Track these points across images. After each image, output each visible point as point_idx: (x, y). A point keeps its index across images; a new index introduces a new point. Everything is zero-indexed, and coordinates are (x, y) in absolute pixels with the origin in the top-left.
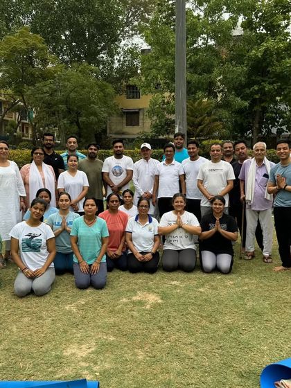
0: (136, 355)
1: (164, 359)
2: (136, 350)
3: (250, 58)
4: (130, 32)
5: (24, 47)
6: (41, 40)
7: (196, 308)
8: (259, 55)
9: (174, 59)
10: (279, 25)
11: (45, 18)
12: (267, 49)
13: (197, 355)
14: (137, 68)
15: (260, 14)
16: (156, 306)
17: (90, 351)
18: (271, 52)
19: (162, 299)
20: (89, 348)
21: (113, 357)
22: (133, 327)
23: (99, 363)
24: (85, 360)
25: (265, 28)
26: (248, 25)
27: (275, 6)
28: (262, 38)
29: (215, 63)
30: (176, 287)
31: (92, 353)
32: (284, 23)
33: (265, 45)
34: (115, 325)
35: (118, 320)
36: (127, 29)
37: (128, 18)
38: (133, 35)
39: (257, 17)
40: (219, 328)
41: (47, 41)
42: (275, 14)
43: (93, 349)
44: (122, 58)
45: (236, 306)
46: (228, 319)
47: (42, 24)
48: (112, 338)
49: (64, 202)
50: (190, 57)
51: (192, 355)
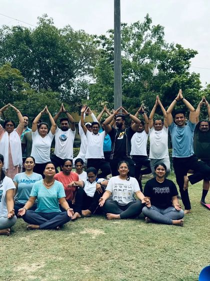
0: (83, 269)
1: (108, 271)
2: (82, 266)
3: (164, 88)
4: (82, 72)
5: (6, 77)
6: (19, 72)
7: (135, 237)
8: (170, 86)
9: (113, 87)
10: (183, 67)
11: (22, 59)
12: (175, 82)
13: (138, 268)
14: (87, 94)
15: (170, 60)
16: (100, 237)
17: (39, 267)
18: (178, 84)
19: (106, 232)
20: (38, 266)
21: (61, 271)
22: (80, 250)
23: (47, 276)
24: (34, 274)
25: (173, 69)
26: (162, 67)
27: (179, 55)
28: (171, 76)
29: (141, 90)
30: (117, 225)
31: (42, 269)
32: (185, 66)
33: (174, 79)
34: (64, 249)
35: (66, 247)
36: (80, 70)
37: (81, 63)
38: (84, 74)
39: (167, 62)
40: (156, 249)
41: (23, 74)
42: (179, 60)
43: (43, 266)
44: (76, 88)
45: (168, 235)
46: (164, 243)
47: (20, 63)
48: (60, 259)
49: (29, 164)
50: (124, 86)
51: (134, 268)
